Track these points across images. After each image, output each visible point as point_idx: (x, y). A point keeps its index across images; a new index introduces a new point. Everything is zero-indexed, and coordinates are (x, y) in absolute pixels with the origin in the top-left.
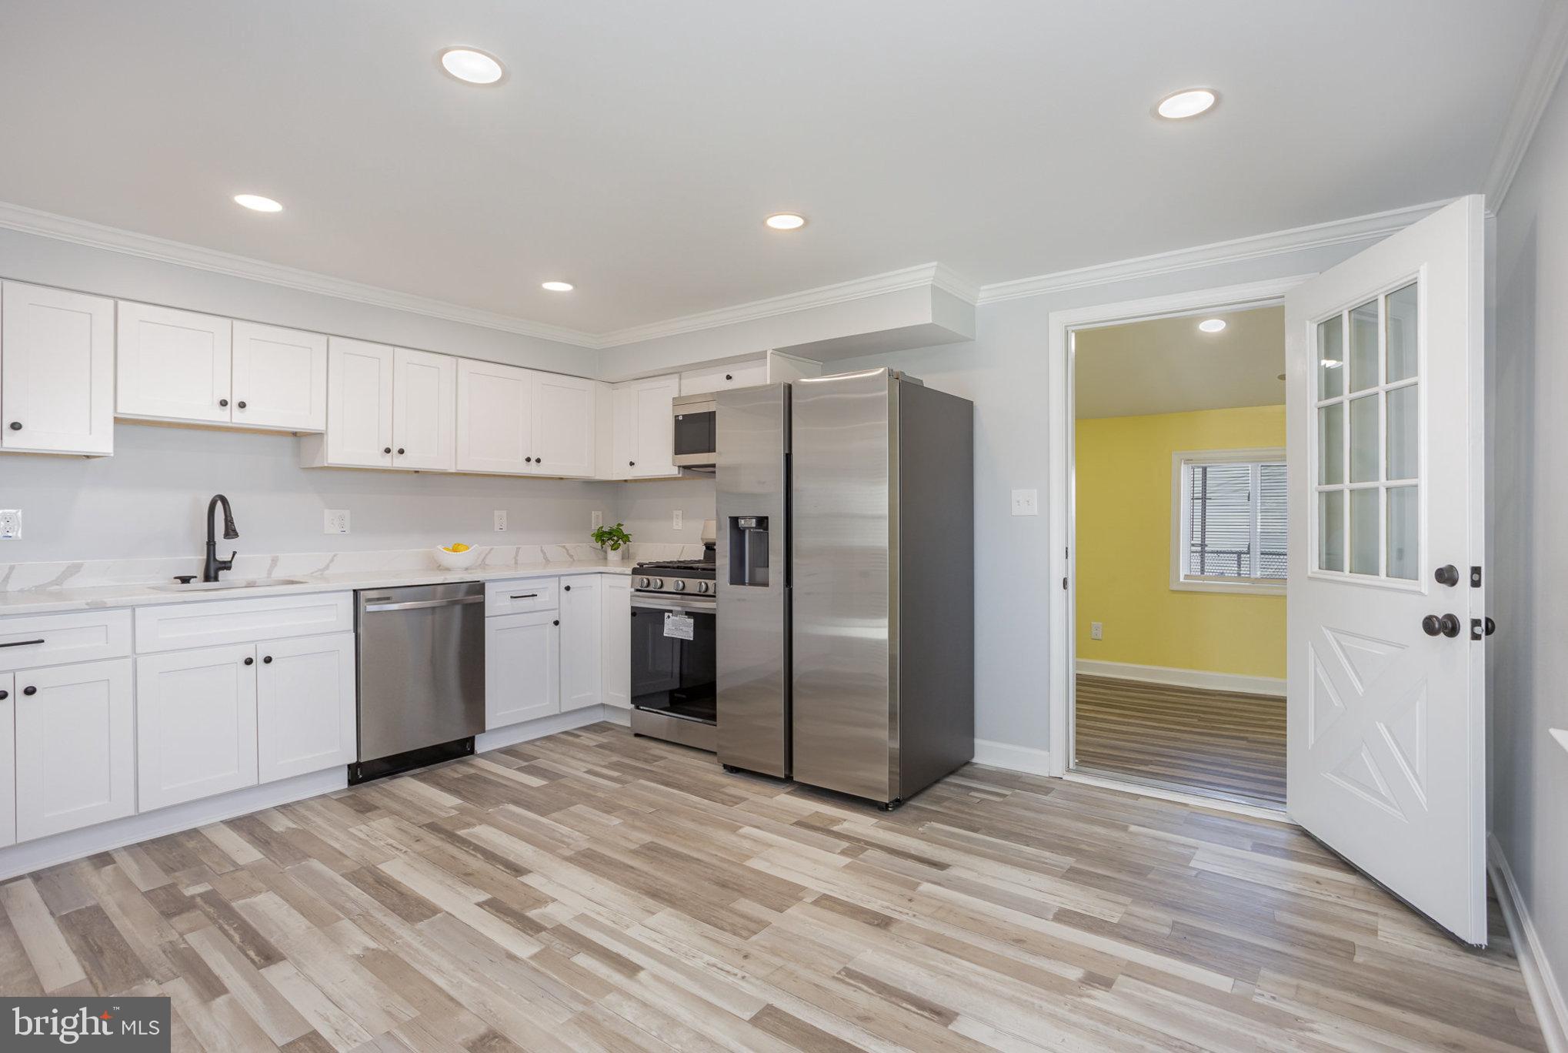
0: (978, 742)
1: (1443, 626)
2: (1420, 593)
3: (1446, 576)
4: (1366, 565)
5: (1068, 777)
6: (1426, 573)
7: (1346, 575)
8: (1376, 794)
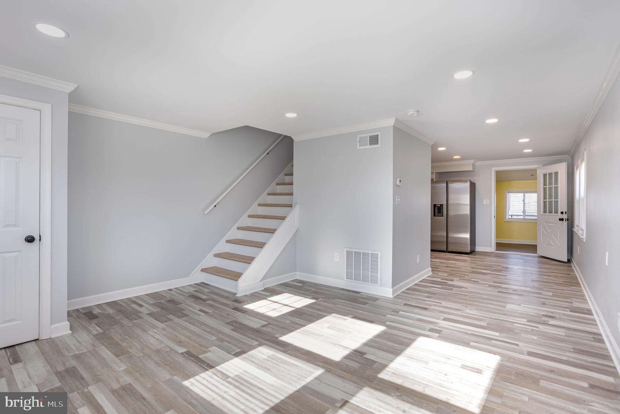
0: (476, 247)
1: (561, 220)
2: (559, 216)
3: (562, 213)
4: (551, 212)
5: (495, 252)
6: (559, 212)
7: (548, 214)
8: (552, 246)
